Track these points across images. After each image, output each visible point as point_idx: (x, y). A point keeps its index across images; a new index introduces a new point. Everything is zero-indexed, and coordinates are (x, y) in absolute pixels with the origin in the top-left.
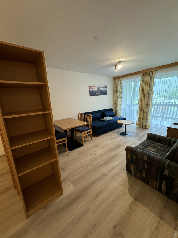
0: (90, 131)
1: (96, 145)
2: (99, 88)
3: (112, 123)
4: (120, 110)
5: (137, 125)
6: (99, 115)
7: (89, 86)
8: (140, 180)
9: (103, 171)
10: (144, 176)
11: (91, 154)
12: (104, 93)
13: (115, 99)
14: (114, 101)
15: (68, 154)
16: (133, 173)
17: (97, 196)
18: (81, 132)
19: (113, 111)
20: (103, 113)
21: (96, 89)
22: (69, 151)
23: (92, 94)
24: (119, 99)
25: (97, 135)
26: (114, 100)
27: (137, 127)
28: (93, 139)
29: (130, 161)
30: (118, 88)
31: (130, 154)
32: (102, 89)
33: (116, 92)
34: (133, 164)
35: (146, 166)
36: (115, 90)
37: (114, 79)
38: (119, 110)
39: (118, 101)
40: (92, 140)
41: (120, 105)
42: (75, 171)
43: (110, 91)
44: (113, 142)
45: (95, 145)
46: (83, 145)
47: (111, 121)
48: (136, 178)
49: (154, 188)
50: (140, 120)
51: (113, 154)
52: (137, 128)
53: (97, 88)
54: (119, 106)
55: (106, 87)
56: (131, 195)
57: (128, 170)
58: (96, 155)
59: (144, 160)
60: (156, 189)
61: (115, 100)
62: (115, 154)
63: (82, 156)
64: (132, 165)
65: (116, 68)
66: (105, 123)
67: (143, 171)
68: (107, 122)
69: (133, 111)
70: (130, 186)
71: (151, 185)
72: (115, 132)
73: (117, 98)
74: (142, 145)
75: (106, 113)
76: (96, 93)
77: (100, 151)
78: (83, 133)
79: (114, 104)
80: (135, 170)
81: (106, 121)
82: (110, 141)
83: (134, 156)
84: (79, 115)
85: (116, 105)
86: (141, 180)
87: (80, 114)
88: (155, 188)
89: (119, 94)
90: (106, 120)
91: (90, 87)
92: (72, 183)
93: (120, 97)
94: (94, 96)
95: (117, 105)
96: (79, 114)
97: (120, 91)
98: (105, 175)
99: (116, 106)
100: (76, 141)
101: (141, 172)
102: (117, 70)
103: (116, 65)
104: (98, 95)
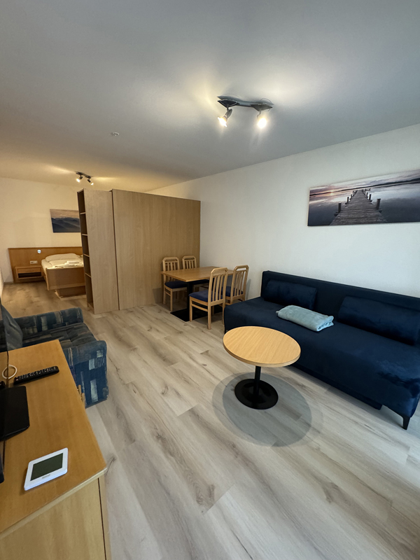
2: (359, 192)
76: (341, 215)
104: (351, 221)
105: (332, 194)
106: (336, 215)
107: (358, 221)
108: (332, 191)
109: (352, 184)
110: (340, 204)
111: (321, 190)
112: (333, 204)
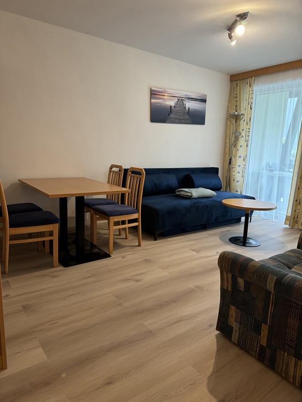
0: (135, 216)
1: (148, 258)
2: (181, 101)
3: (207, 207)
4: (240, 175)
5: (288, 222)
6: (173, 181)
7: (151, 90)
8: (251, 355)
9: (146, 323)
10: (264, 342)
11: (127, 280)
12: (197, 118)
13: (228, 141)
14: (225, 146)
15: (55, 274)
16: (235, 336)
17: (109, 383)
18: (106, 215)
19: (220, 175)
20: (188, 177)
21: (172, 103)
22: (62, 268)
23: (159, 115)
24: (242, 141)
25: (157, 233)
26: (226, 143)
27: (288, 228)
28: (143, 243)
29: (228, 297)
30: (240, 107)
31: (230, 276)
32: (190, 105)
33: (234, 118)
34: (238, 308)
35: (271, 309)
36: (233, 112)
37: (231, 80)
38: (237, 175)
39: (239, 147)
40: (139, 245)
41: (242, 158)
42: (64, 317)
43: (214, 113)
44: (201, 258)
45: (145, 258)
46: (107, 256)
47: (204, 200)
48: (241, 352)
49: (289, 381)
50: (296, 207)
51: (191, 284)
52: (285, 229)
53: (176, 99)
54: (238, 162)
55: (204, 101)
56: (212, 391)
57: (223, 326)
58: (140, 283)
59: (267, 290)
60: (293, 384)
61: (228, 145)
62: (196, 287)
63: (96, 282)
64: (233, 310)
65: (230, 37)
66: (186, 203)
67: (264, 326)
68: (192, 201)
69: (281, 179)
70: (218, 370)
71: (282, 370)
72: (214, 235)
73: (237, 138)
74: (279, 259)
75: (196, 179)
76: (172, 116)
77: (154, 274)
78: (111, 218)
79: (225, 153)
80: (240, 324)
81: (189, 198)
82: (194, 253)
83: (241, 281)
84: (110, 171)
85: (230, 159)
86: (255, 357)
87: (114, 169)
88: (292, 381)
89: (243, 124)
90: (189, 194)
91: (153, 94)
92: (45, 345)
93: (243, 134)
94: (164, 121)
95: (233, 159)
96: (111, 168)
97: (246, 117)
98: (150, 334)
99: (230, 163)
100: (93, 246)
101: (258, 330)
102: (234, 43)
103: (231, 28)
104: (177, 121)
105: (166, 97)
106: (169, 115)
107: (181, 121)
108: (166, 95)
109: (177, 93)
110: (171, 106)
111: (159, 92)
112: (167, 105)
